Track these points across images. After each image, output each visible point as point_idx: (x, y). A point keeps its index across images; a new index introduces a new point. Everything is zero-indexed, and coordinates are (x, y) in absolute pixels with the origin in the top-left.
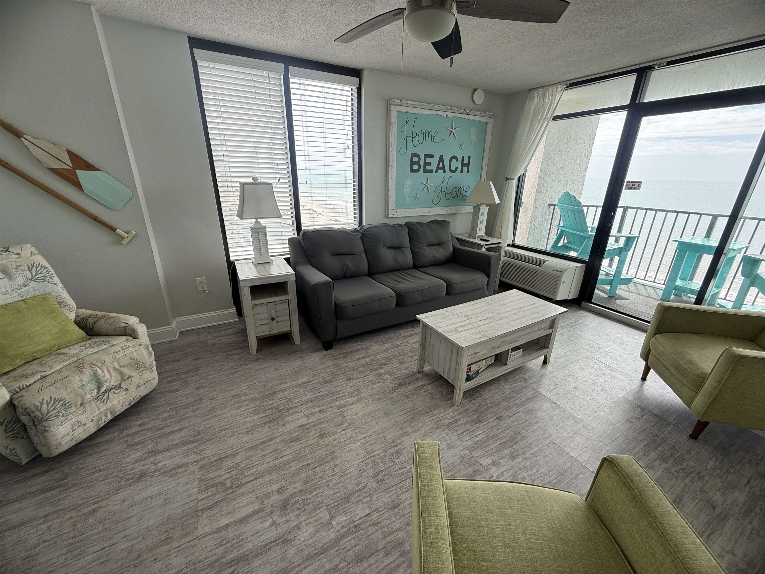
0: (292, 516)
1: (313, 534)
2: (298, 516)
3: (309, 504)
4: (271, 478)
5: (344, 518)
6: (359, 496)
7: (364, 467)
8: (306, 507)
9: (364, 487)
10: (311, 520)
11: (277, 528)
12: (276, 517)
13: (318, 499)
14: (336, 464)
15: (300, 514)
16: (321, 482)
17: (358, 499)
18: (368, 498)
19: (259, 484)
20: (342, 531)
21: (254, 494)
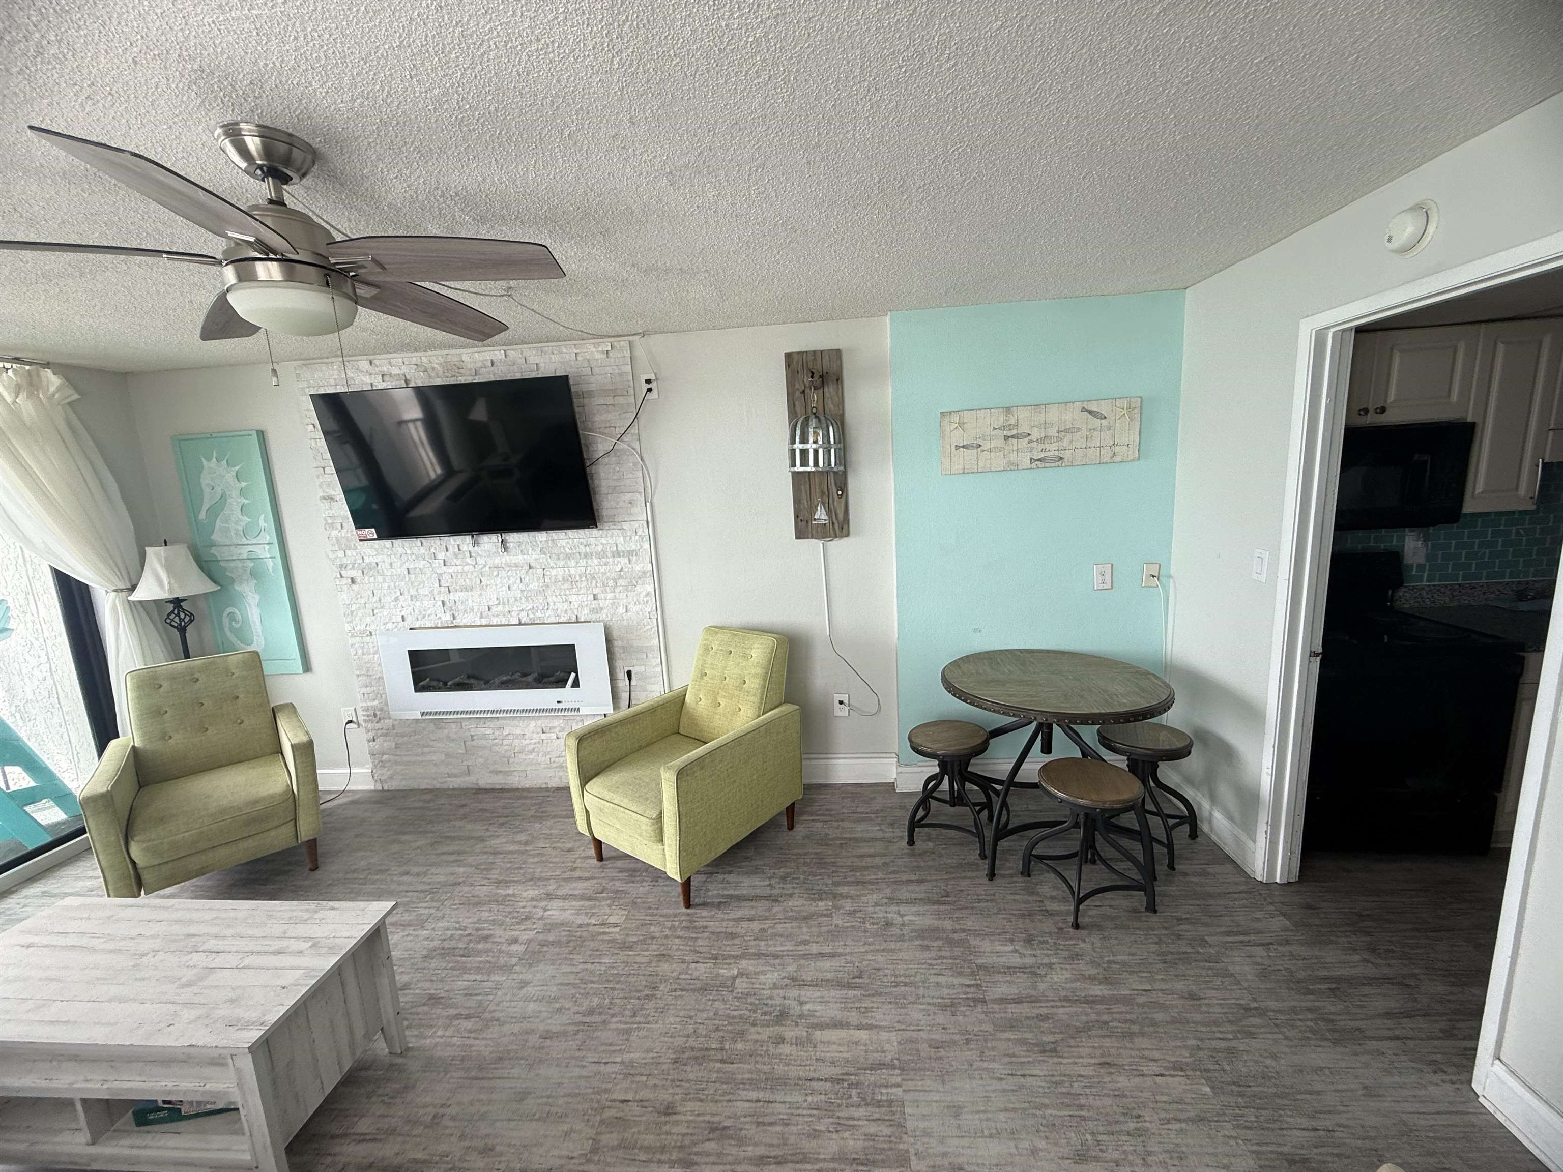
0: (778, 1001)
1: (764, 973)
2: (771, 998)
3: (751, 1004)
4: (786, 1068)
5: (721, 971)
6: (690, 984)
7: (653, 1014)
8: (757, 1002)
9: (675, 990)
10: (758, 986)
11: (799, 996)
12: (796, 1009)
13: (737, 1004)
14: (685, 1039)
15: (767, 998)
16: (721, 1023)
17: (692, 982)
18: (682, 976)
19: (808, 1068)
20: (732, 961)
21: (818, 1054)
